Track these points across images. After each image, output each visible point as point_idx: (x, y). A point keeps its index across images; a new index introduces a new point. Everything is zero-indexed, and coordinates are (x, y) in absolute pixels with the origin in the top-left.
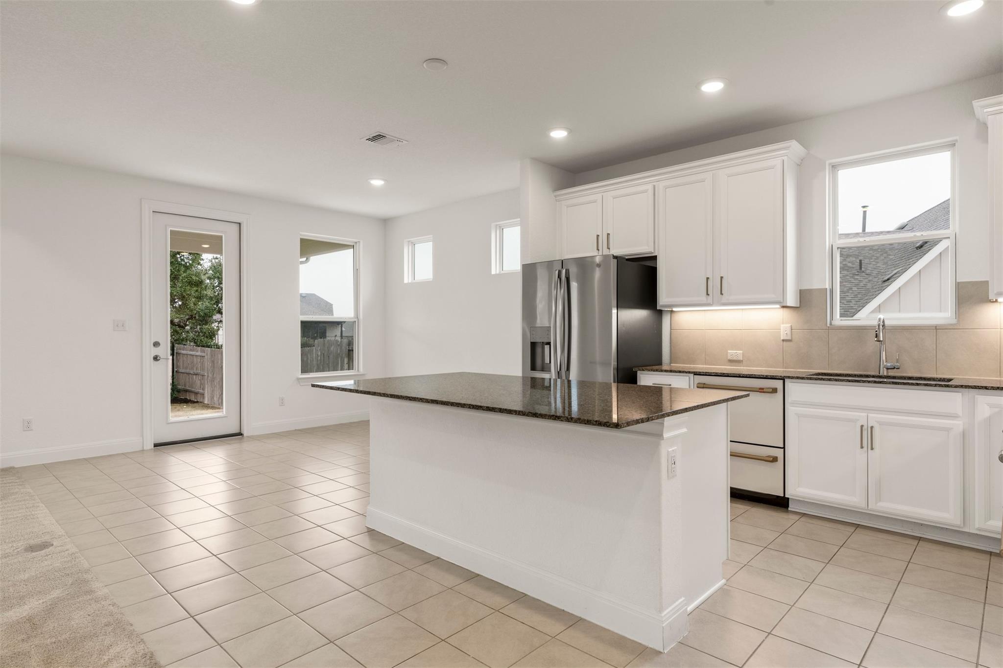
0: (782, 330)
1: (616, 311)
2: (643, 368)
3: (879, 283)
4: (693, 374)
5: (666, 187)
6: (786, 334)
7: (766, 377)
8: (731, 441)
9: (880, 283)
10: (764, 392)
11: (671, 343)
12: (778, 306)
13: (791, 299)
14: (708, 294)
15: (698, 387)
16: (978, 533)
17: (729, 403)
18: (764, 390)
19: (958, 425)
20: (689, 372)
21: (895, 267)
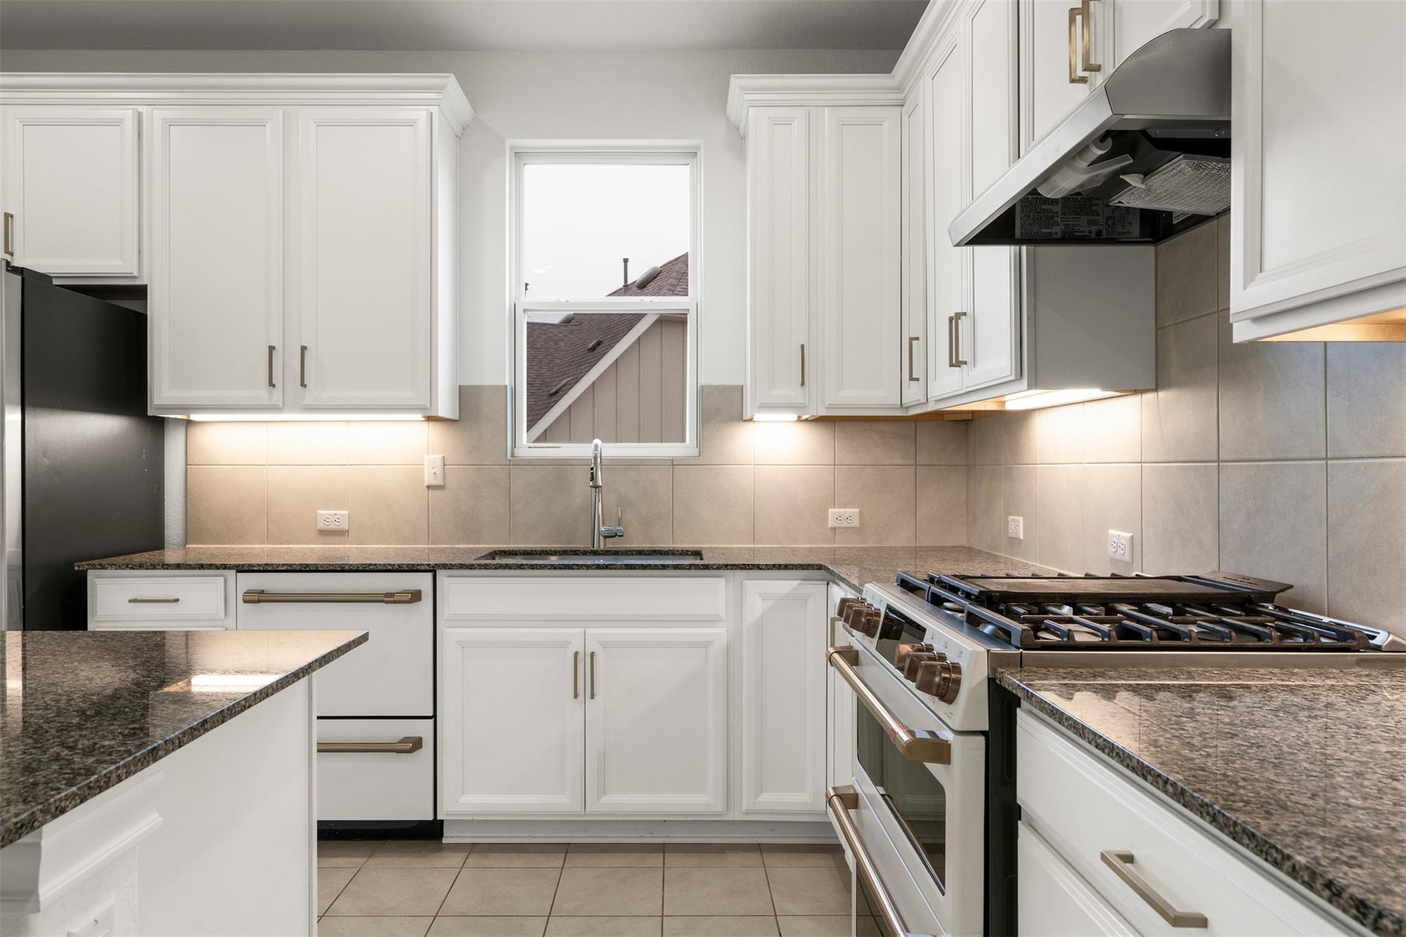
0: (426, 467)
1: (18, 416)
2: (104, 562)
3: (543, 398)
4: (234, 571)
5: (170, 124)
6: (435, 473)
7: (399, 569)
8: (319, 718)
9: (546, 397)
10: (395, 602)
11: (186, 497)
12: (419, 417)
13: (445, 406)
14: (272, 385)
15: (245, 601)
16: (751, 818)
17: (314, 674)
18: (396, 598)
19: (719, 633)
20: (225, 567)
21: (563, 375)
